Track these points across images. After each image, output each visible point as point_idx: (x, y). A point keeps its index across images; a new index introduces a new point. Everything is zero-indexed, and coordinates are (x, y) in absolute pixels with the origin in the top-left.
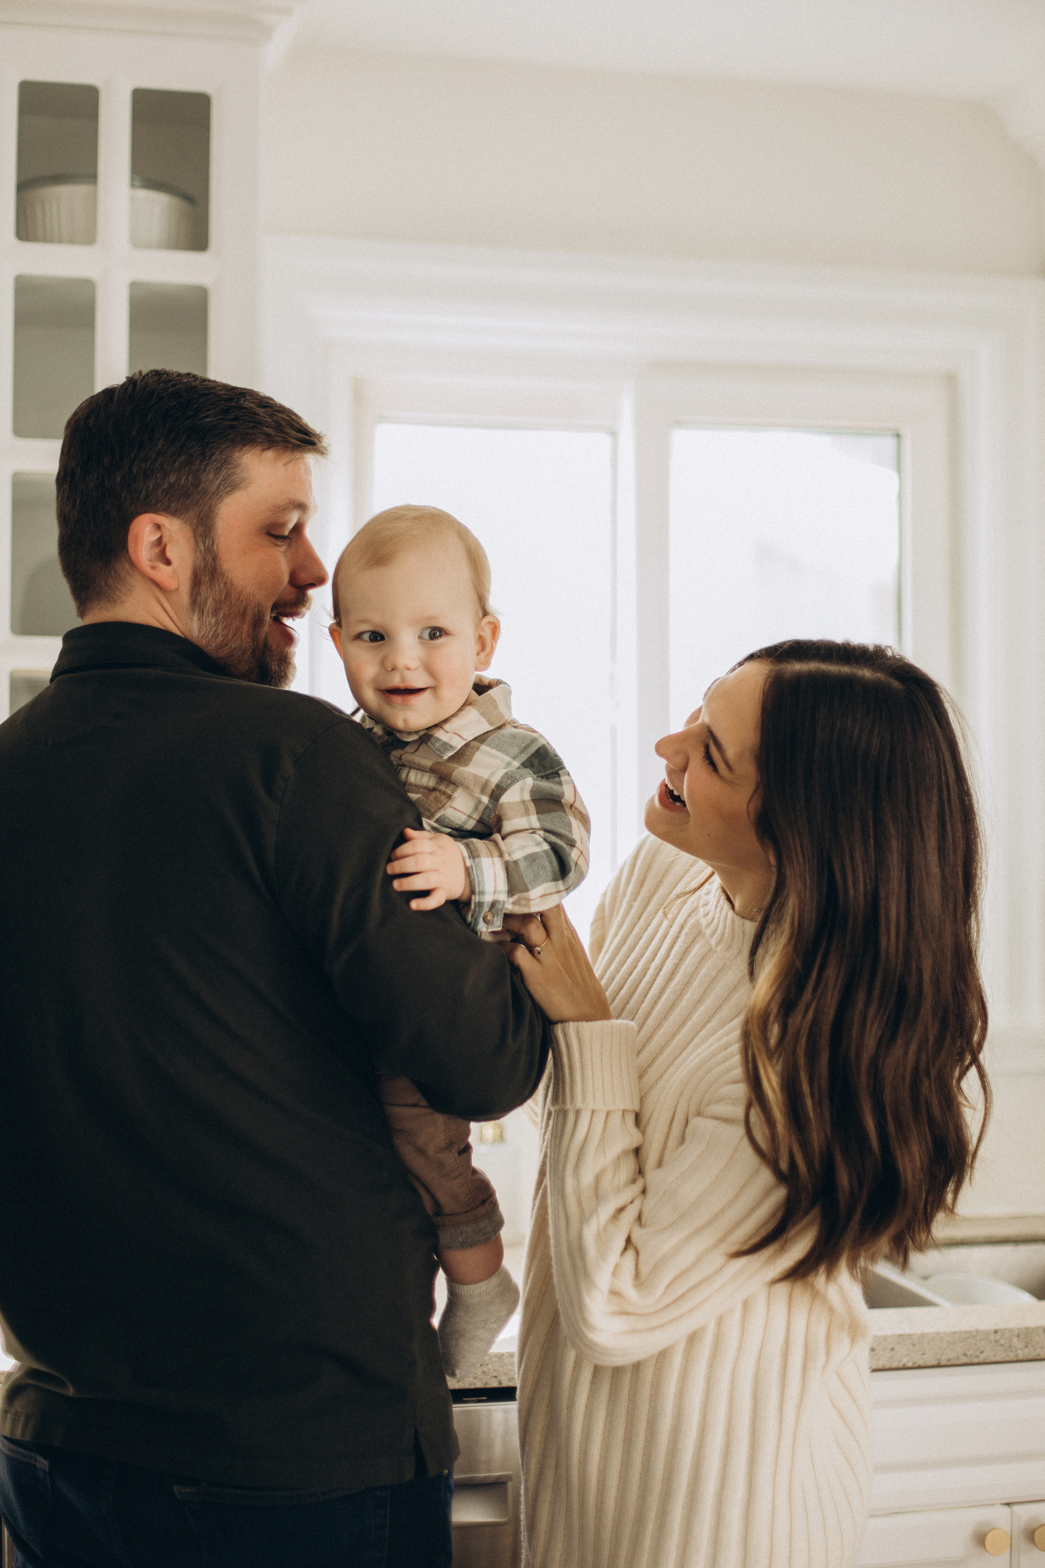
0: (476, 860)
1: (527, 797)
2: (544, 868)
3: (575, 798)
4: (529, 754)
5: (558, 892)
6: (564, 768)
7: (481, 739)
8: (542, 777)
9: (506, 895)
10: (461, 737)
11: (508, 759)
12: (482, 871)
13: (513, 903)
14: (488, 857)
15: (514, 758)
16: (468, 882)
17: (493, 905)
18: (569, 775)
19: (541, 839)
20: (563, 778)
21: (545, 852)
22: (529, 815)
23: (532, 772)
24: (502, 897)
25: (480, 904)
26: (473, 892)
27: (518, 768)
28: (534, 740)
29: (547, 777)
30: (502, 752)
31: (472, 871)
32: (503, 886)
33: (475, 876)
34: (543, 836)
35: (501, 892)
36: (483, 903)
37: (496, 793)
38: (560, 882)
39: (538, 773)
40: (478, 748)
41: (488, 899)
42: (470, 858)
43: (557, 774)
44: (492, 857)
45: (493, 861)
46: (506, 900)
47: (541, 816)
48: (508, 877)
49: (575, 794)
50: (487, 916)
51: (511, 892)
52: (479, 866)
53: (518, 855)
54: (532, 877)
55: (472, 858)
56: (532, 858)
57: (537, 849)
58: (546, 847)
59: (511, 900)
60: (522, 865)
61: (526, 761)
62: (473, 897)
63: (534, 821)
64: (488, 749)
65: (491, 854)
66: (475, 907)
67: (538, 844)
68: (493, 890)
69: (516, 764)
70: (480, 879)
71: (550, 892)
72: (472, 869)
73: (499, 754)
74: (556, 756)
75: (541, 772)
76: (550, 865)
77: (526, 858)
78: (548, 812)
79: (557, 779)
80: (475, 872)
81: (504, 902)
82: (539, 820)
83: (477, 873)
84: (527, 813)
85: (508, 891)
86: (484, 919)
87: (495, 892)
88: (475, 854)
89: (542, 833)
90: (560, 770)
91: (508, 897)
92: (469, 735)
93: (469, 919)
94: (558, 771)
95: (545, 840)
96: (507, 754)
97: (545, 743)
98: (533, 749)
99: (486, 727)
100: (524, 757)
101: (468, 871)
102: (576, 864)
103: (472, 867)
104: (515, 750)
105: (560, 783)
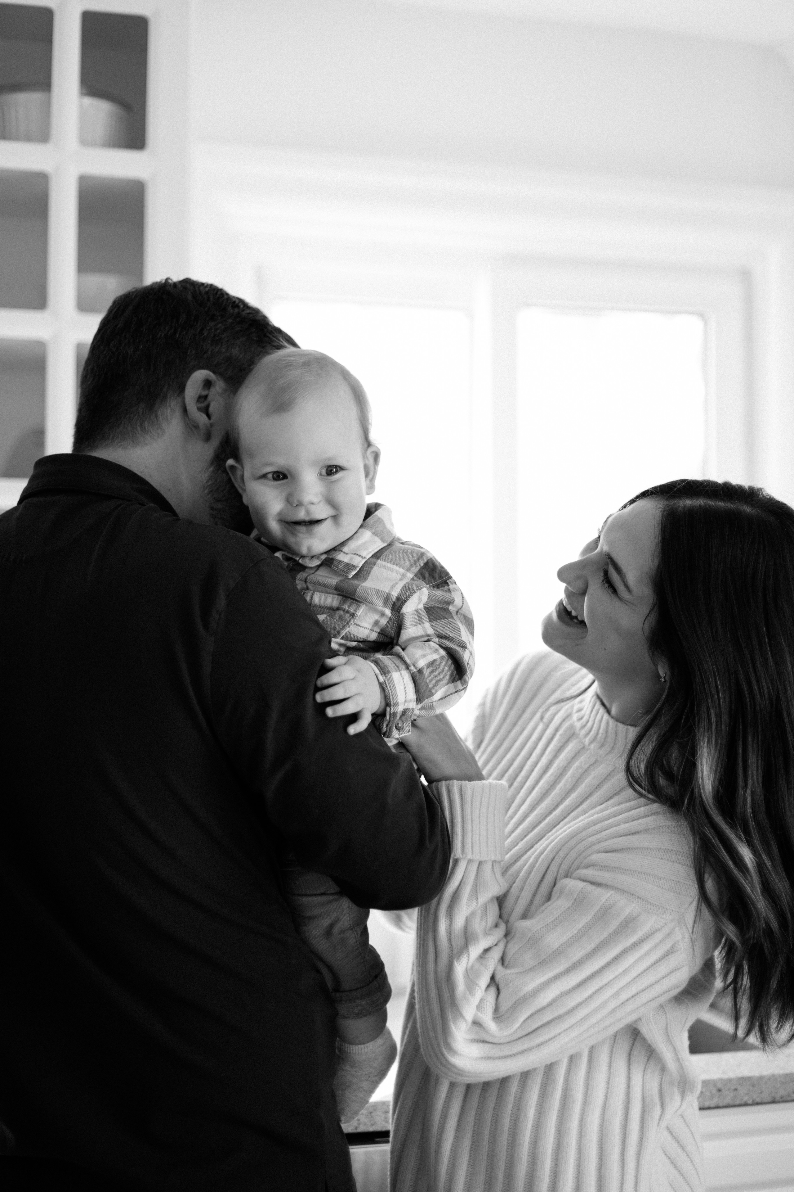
0: (388, 675)
1: (421, 606)
2: (443, 672)
3: (463, 604)
4: (419, 567)
5: (457, 691)
6: (450, 577)
7: (377, 555)
8: (434, 587)
9: (415, 703)
10: (360, 556)
11: (402, 571)
12: (394, 685)
13: (420, 709)
14: (397, 671)
15: (408, 570)
16: (383, 695)
17: (404, 713)
18: (455, 583)
19: (437, 646)
20: (451, 587)
21: (442, 657)
22: (423, 623)
23: (425, 583)
24: (412, 705)
25: (394, 714)
26: (388, 704)
27: (412, 579)
28: (422, 555)
29: (438, 587)
30: (397, 565)
31: (386, 686)
32: (411, 694)
33: (389, 690)
34: (438, 642)
35: (411, 701)
36: (397, 712)
37: (397, 606)
38: (459, 683)
39: (429, 584)
40: (375, 564)
41: (400, 709)
42: (382, 674)
43: (446, 583)
44: (400, 671)
45: (401, 674)
46: (415, 707)
47: (434, 623)
48: (415, 687)
49: (463, 600)
50: (398, 724)
51: (419, 700)
52: (391, 680)
53: (422, 663)
54: (434, 682)
55: (383, 673)
56: (433, 665)
57: (435, 656)
58: (442, 652)
59: (419, 706)
60: (426, 672)
61: (418, 572)
62: (388, 709)
63: (428, 628)
64: (384, 563)
65: (399, 668)
66: (390, 718)
67: (436, 651)
68: (404, 701)
69: (410, 575)
70: (394, 692)
71: (449, 693)
72: (386, 684)
73: (395, 567)
74: (442, 567)
75: (432, 583)
76: (446, 668)
77: (428, 665)
78: (439, 619)
79: (446, 588)
80: (388, 687)
81: (413, 709)
82: (432, 626)
83: (390, 687)
84: (420, 621)
85: (417, 699)
86: (396, 727)
87: (405, 702)
88: (385, 670)
89: (436, 640)
90: (448, 580)
91: (417, 704)
92: (367, 554)
93: (384, 728)
94: (447, 580)
95: (441, 646)
96: (401, 567)
97: (432, 557)
98: (422, 563)
99: (379, 545)
100: (415, 570)
101: (383, 687)
102: (468, 663)
103: (385, 682)
104: (407, 564)
105: (449, 591)
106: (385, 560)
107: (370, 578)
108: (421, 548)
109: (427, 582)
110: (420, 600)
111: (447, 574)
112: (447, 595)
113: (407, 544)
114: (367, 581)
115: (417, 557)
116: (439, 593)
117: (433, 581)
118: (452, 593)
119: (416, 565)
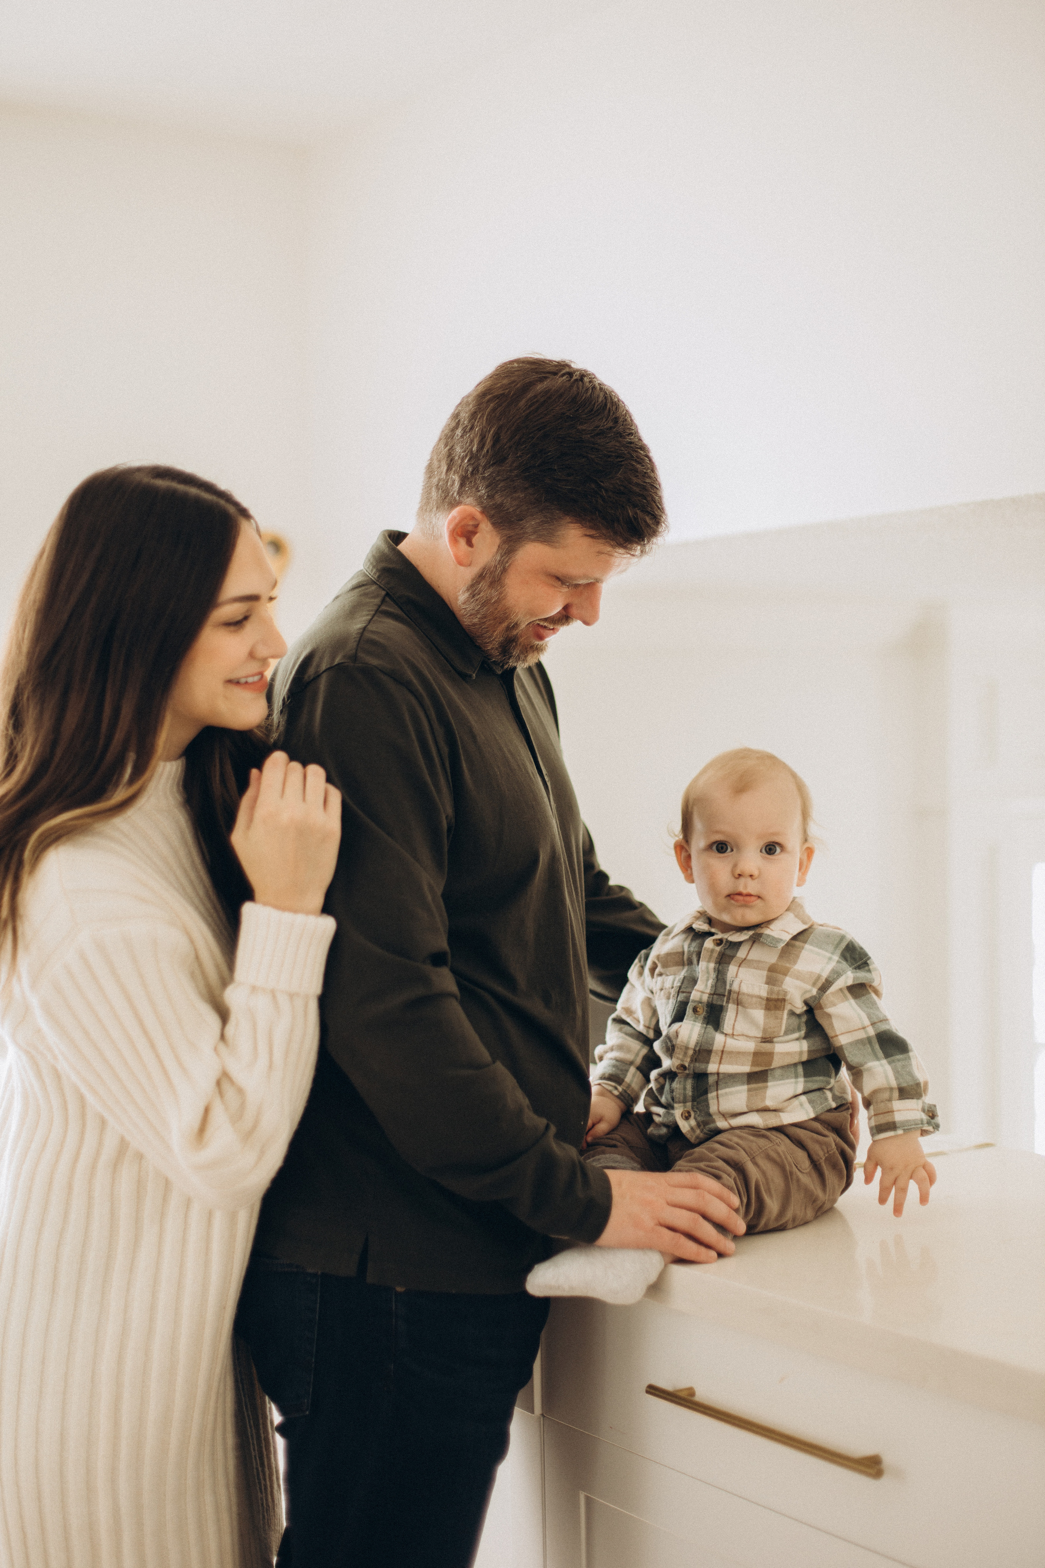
106: (811, 945)
107: (799, 961)
108: (839, 929)
109: (850, 964)
110: (846, 982)
111: (866, 955)
112: (867, 975)
113: (825, 926)
114: (797, 965)
115: (838, 939)
116: (862, 976)
117: (854, 963)
118: (873, 973)
119: (838, 948)
